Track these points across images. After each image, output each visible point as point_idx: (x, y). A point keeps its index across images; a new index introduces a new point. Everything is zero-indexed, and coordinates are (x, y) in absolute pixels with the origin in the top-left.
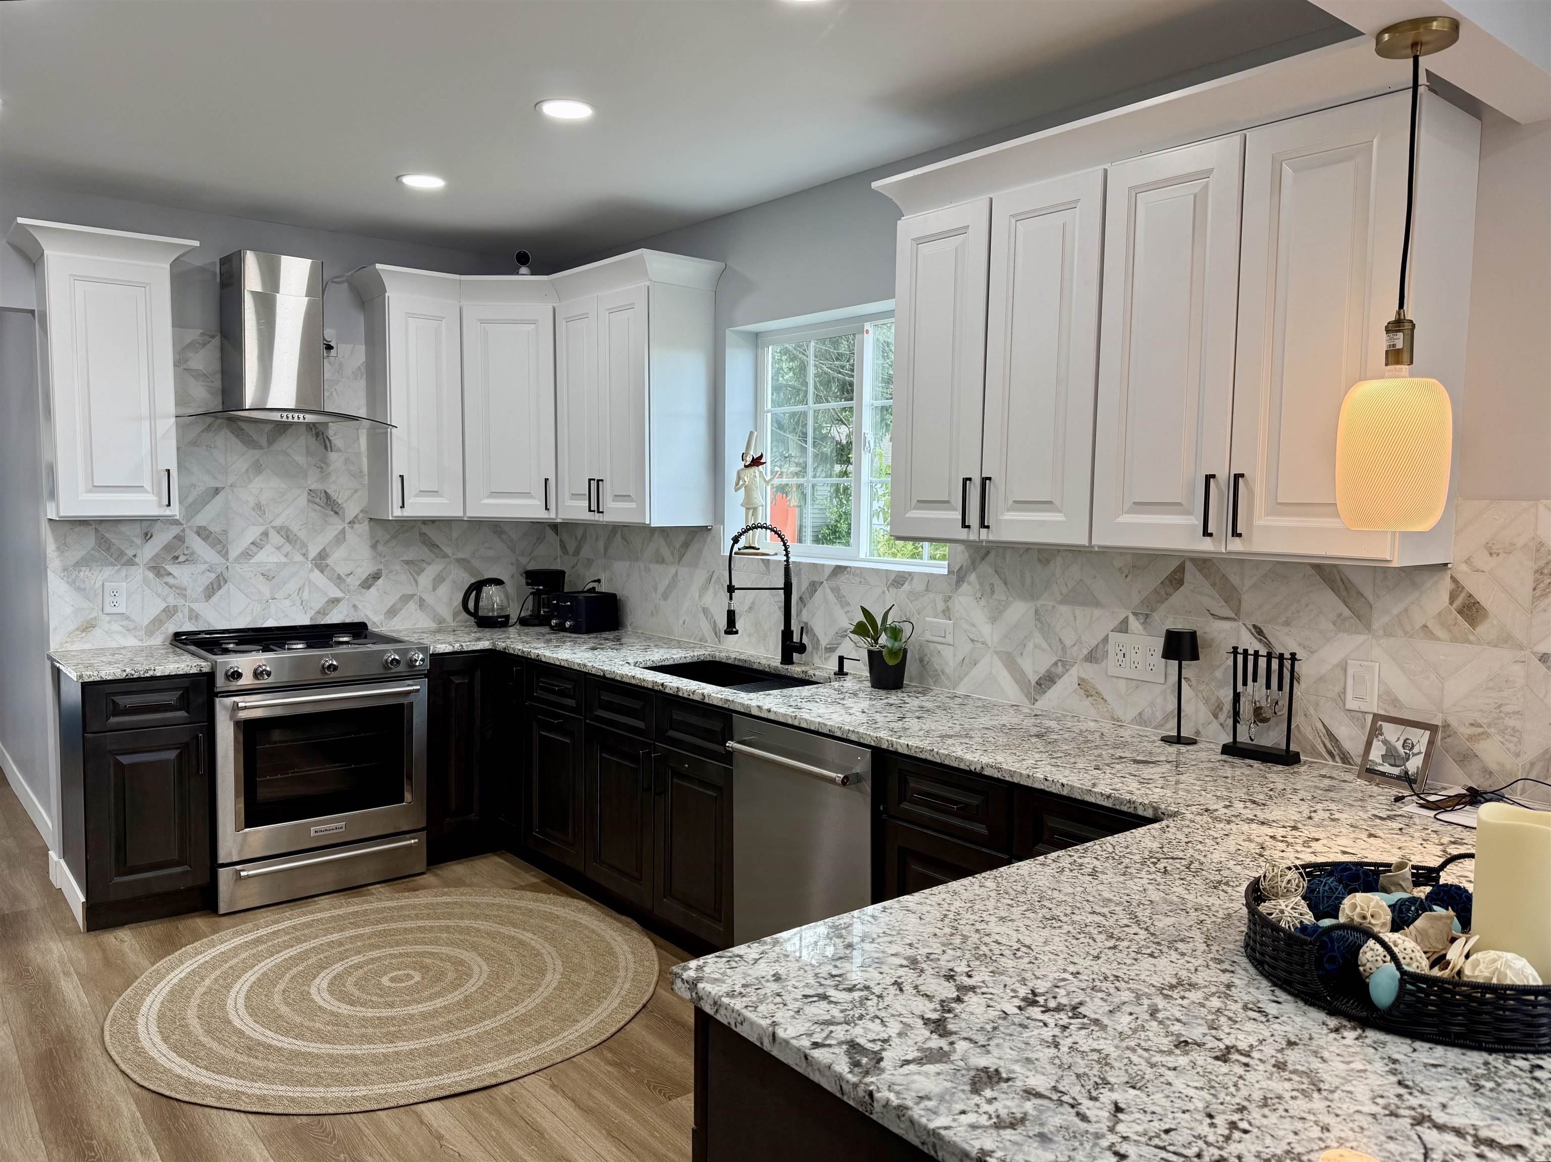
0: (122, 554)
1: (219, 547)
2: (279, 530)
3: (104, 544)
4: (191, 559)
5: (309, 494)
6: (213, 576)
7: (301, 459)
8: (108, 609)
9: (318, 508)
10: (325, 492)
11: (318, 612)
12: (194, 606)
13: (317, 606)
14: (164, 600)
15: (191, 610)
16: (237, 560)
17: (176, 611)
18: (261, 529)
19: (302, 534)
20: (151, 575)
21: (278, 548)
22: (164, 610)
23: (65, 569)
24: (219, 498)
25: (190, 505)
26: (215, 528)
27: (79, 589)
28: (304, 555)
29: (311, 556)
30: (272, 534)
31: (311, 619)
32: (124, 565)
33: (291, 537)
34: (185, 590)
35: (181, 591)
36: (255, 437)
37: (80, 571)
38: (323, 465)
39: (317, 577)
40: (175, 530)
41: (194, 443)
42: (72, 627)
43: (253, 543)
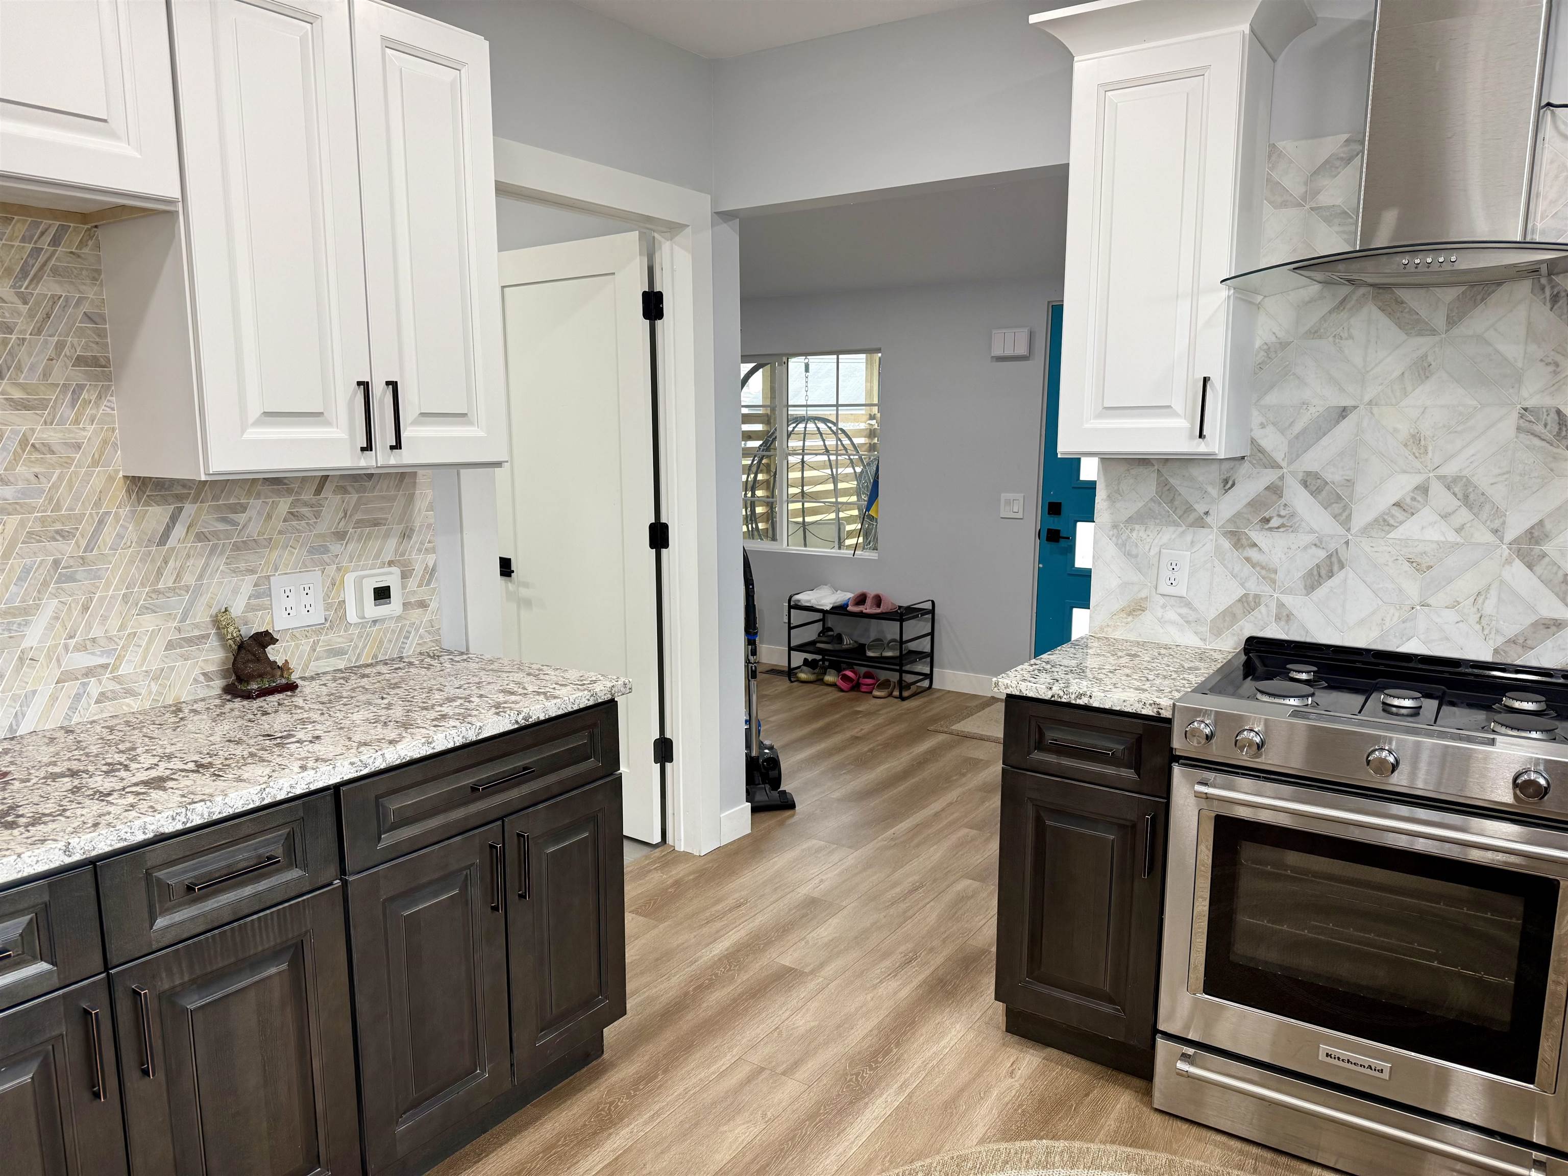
0: (1189, 509)
1: (1336, 508)
2: (1449, 484)
3: (1167, 492)
4: (1289, 524)
5: (1522, 416)
6: (1322, 554)
7: (1512, 350)
8: (1164, 588)
9: (1537, 442)
10: (1559, 412)
11: (1513, 641)
12: (1287, 600)
13: (1511, 630)
14: (1242, 585)
15: (1281, 605)
16: (1365, 530)
17: (1258, 604)
18: (1417, 480)
19: (1498, 494)
20: (1226, 544)
21: (1445, 516)
22: (1240, 600)
23: (1115, 527)
24: (1347, 425)
25: (1297, 437)
26: (1333, 475)
27: (1128, 555)
28: (1495, 532)
29: (1510, 536)
30: (1436, 488)
31: (1496, 651)
32: (1191, 525)
33: (1472, 497)
34: (1276, 572)
35: (1268, 573)
36: (1423, 313)
37: (1132, 530)
38: (1558, 358)
39: (1517, 574)
40: (1269, 477)
41: (1314, 333)
42: (1117, 606)
43: (1397, 504)
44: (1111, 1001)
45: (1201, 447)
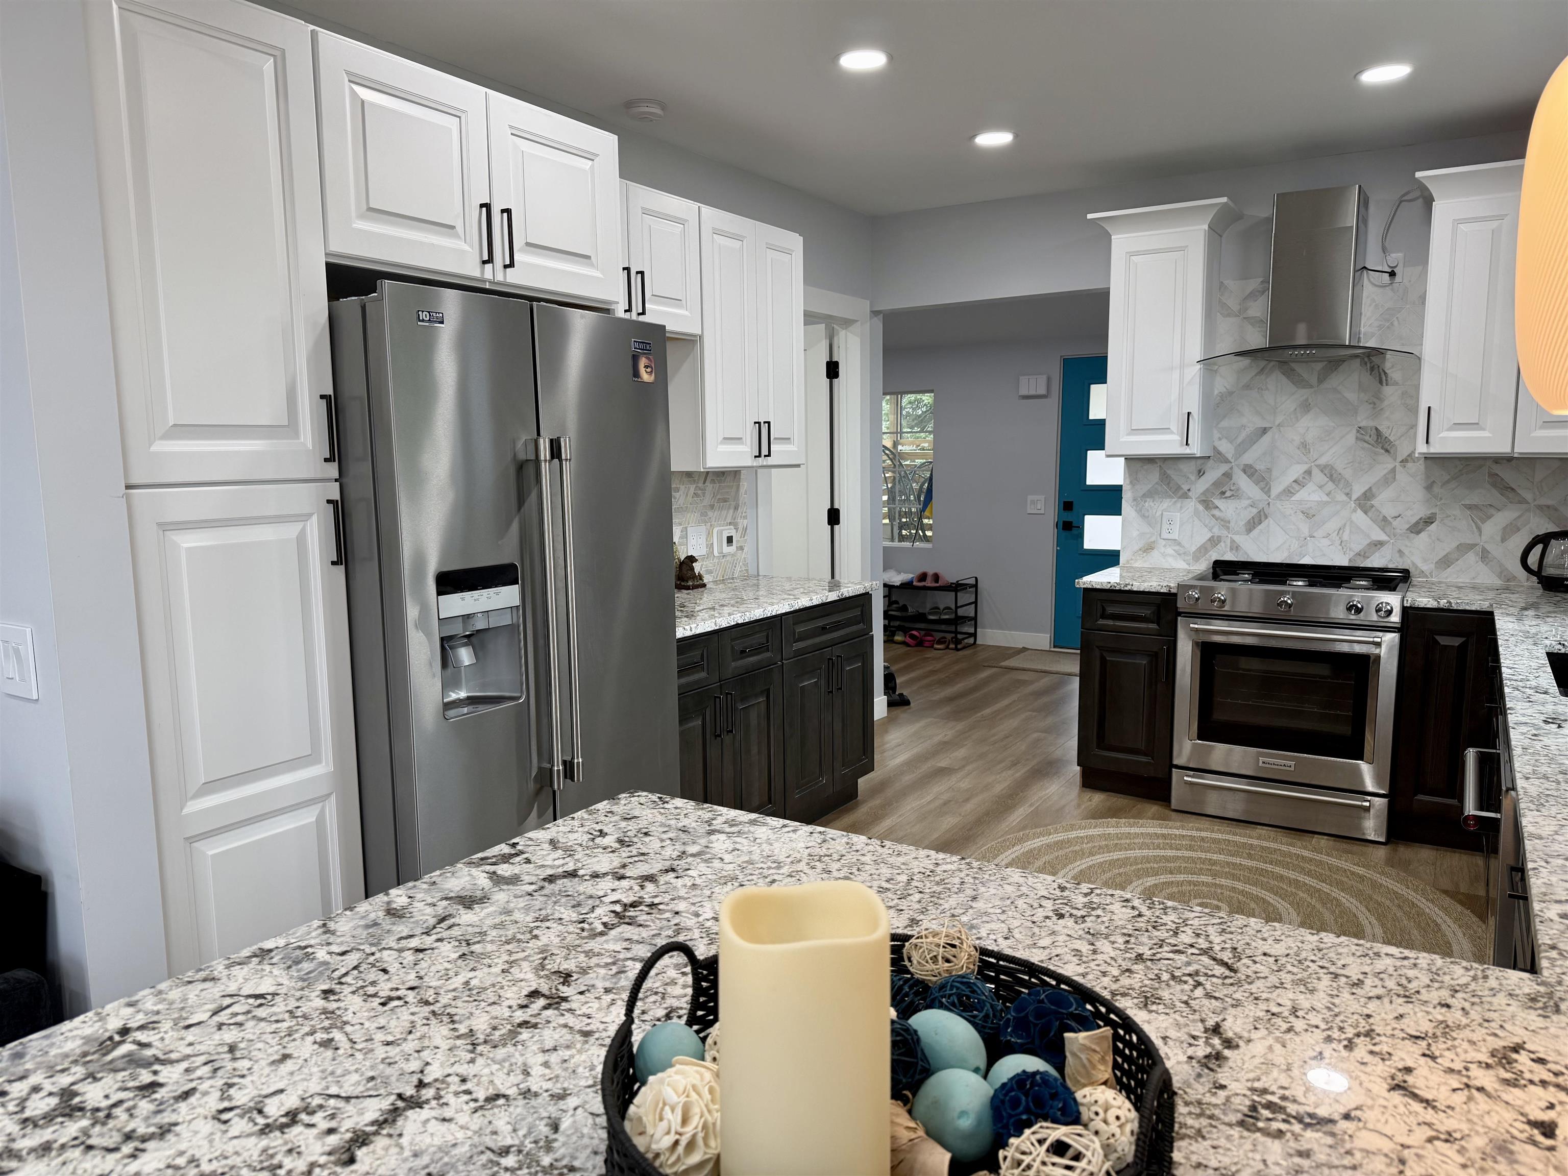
0: (1179, 488)
1: (1262, 484)
2: (1322, 468)
3: (1165, 478)
4: (1236, 495)
5: (1358, 431)
6: (1255, 511)
7: (1352, 396)
8: (1165, 535)
9: (1366, 445)
10: (1377, 429)
11: (1359, 554)
12: (1237, 538)
13: (1358, 548)
14: (1210, 531)
15: (1233, 541)
16: (1278, 497)
17: (1219, 541)
18: (1305, 467)
19: (1347, 474)
20: (1201, 508)
21: (1321, 487)
22: (1209, 540)
23: (1135, 500)
24: (1267, 438)
25: (1239, 445)
26: (1259, 466)
27: (1143, 516)
28: (1347, 494)
29: (1354, 497)
30: (1316, 472)
31: (1350, 560)
32: (1180, 498)
33: (1335, 476)
34: (1229, 522)
35: (1225, 523)
36: (1305, 375)
37: (1145, 502)
38: (1375, 400)
39: (1360, 517)
40: (1224, 468)
41: (1247, 387)
42: (1136, 548)
43: (1295, 481)
44: (1145, 755)
45: (1187, 451)
